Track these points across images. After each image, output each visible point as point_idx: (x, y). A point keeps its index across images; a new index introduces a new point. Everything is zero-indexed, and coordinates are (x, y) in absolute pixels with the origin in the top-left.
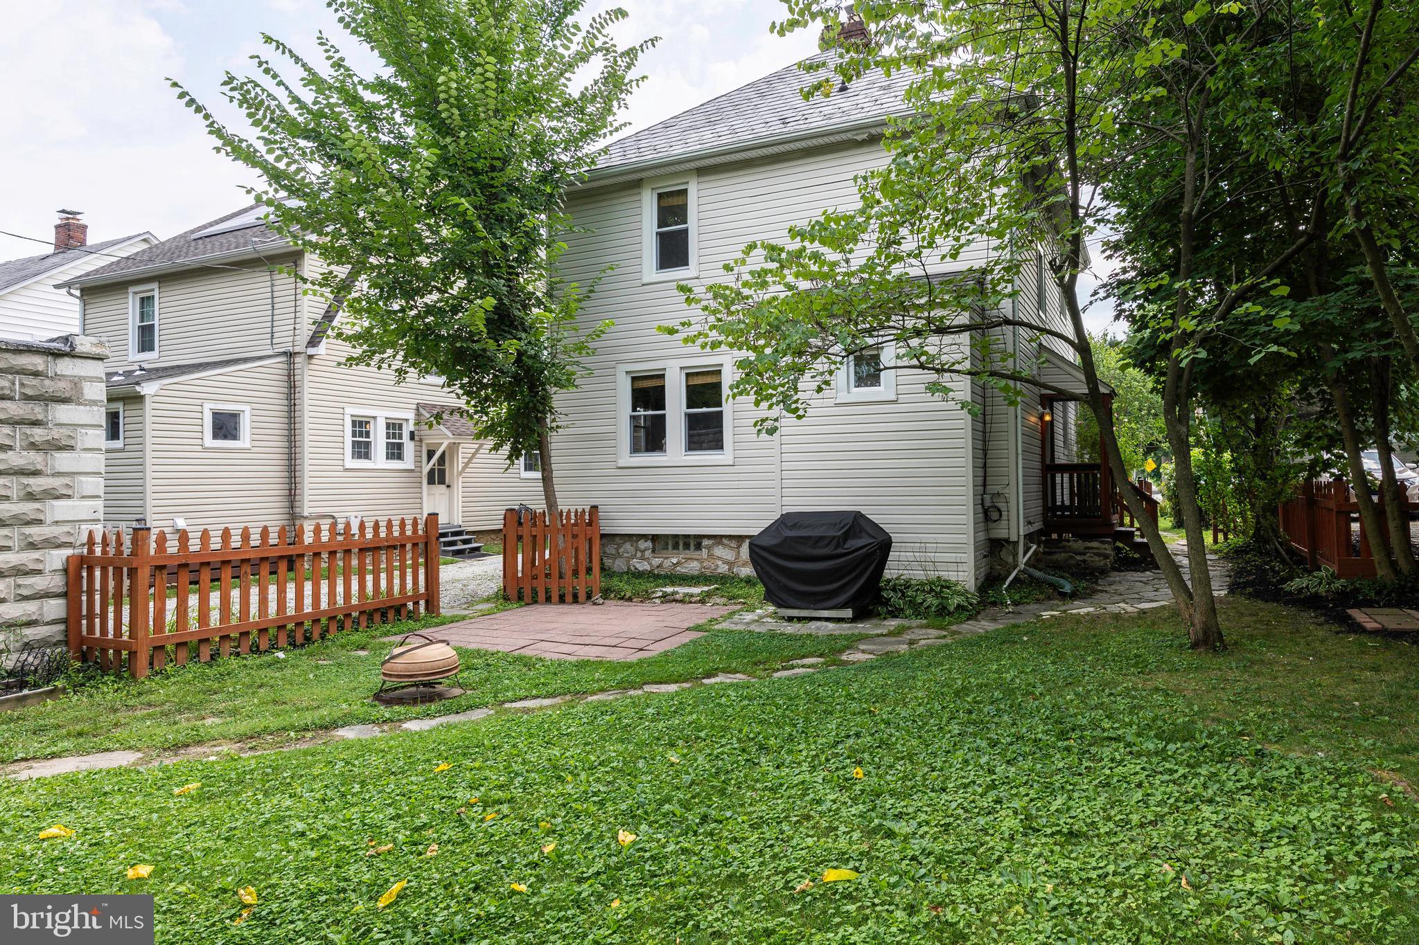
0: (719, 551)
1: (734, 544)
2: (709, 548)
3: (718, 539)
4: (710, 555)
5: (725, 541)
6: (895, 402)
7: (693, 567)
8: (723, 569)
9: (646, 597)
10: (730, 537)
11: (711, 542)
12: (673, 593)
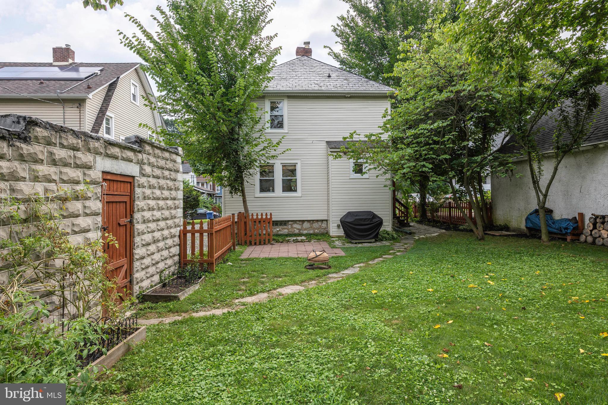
0: (295, 226)
1: (301, 223)
2: (291, 225)
3: (295, 222)
4: (292, 227)
5: (298, 222)
6: (368, 179)
7: (285, 231)
8: (297, 231)
9: (288, 241)
10: (300, 221)
11: (292, 223)
12: (296, 239)
